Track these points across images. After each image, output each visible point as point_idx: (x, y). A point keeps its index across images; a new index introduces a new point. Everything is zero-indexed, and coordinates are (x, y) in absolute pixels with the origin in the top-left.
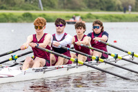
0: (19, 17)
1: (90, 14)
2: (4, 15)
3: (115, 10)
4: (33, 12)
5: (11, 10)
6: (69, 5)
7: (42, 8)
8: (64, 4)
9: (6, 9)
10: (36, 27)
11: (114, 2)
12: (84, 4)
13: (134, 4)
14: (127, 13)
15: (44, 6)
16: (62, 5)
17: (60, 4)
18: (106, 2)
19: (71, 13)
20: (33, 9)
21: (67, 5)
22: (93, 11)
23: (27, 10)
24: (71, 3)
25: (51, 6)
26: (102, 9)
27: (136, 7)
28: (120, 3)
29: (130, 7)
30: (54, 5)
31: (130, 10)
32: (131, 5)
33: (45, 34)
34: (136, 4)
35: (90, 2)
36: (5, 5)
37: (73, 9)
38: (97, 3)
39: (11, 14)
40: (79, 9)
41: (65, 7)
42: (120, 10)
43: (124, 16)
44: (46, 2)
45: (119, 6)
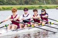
0: (37, 7)
2: (32, 7)
15: (46, 3)
16: (52, 3)
39: (35, 6)
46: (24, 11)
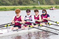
4: (36, 6)
5: (28, 5)
6: (49, 3)
7: (39, 5)
9: (26, 5)
16: (47, 3)
19: (50, 6)
20: (36, 5)
21: (48, 3)
22: (58, 5)
23: (34, 5)
24: (50, 2)
25: (43, 4)
33: (20, 16)
35: (56, 2)
36: (26, 4)
37: (51, 4)
40: (53, 5)
41: (47, 4)
44: (41, 2)
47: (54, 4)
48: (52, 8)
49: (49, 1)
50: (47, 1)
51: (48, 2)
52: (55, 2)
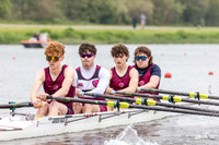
1: (71, 30)
3: (116, 23)
6: (33, 14)
8: (23, 11)
10: (49, 59)
11: (115, 9)
12: (59, 11)
13: (151, 12)
14: (138, 28)
16: (20, 13)
17: (15, 11)
18: (100, 9)
19: (35, 28)
21: (27, 12)
22: (76, 23)
24: (36, 9)
26: (92, 21)
27: (154, 18)
28: (126, 10)
29: (143, 17)
30: (5, 12)
31: (143, 22)
32: (146, 14)
34: (155, 11)
35: (70, 7)
37: (39, 20)
38: (83, 10)
40: (51, 20)
41: (24, 17)
42: (126, 23)
43: (132, 34)
45: (123, 15)
46: (83, 56)
47: (57, 20)
48: (34, 40)
49: (30, 4)
50: (23, 3)
51: (25, 6)
52: (62, 8)
